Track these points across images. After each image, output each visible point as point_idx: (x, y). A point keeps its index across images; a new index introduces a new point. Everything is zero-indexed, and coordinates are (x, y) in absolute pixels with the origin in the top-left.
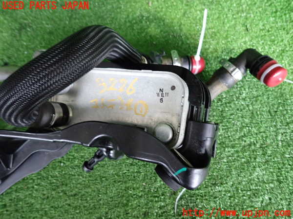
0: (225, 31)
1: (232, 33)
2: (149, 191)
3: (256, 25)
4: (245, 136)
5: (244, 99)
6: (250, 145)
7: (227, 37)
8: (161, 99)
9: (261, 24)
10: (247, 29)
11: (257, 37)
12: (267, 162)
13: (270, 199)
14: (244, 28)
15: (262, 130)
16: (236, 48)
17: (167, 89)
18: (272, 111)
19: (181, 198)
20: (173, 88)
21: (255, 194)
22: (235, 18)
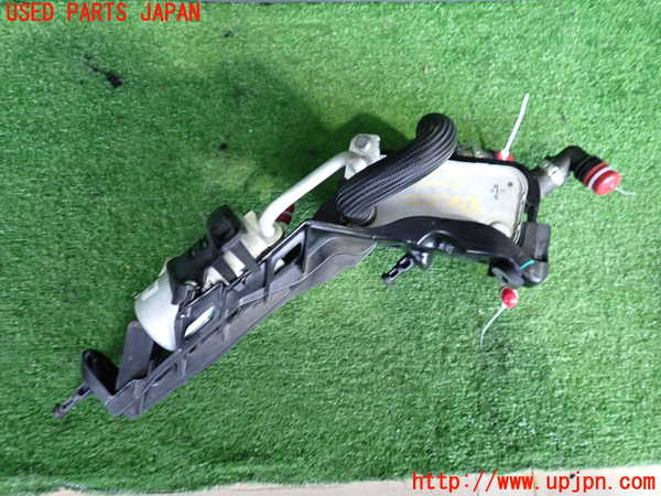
0: (534, 118)
1: (544, 122)
2: (447, 323)
3: (576, 113)
4: (563, 259)
5: (562, 213)
6: (571, 271)
7: (536, 128)
8: (496, 197)
9: (582, 112)
10: (563, 117)
11: (576, 130)
12: (591, 292)
13: (596, 335)
14: (559, 116)
15: (585, 252)
16: (550, 143)
17: (503, 185)
18: (598, 229)
19: (487, 332)
20: (510, 184)
21: (579, 328)
22: (547, 101)
